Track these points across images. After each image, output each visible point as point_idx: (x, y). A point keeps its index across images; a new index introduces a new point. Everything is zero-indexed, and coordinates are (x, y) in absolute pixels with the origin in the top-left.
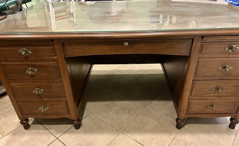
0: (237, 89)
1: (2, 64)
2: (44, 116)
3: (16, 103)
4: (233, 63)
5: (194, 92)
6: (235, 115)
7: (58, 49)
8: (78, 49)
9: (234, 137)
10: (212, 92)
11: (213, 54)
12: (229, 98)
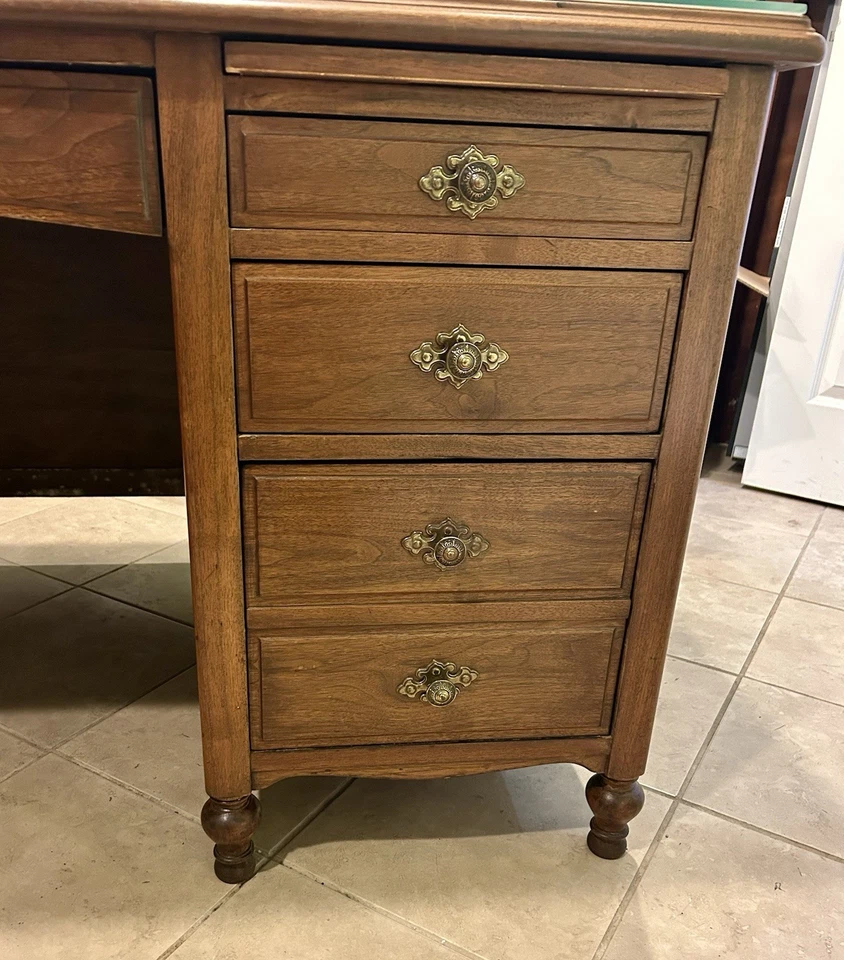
0: (571, 537)
4: (505, 317)
5: (276, 565)
6: (602, 745)
9: (610, 913)
10: (407, 562)
11: (338, 223)
12: (537, 616)
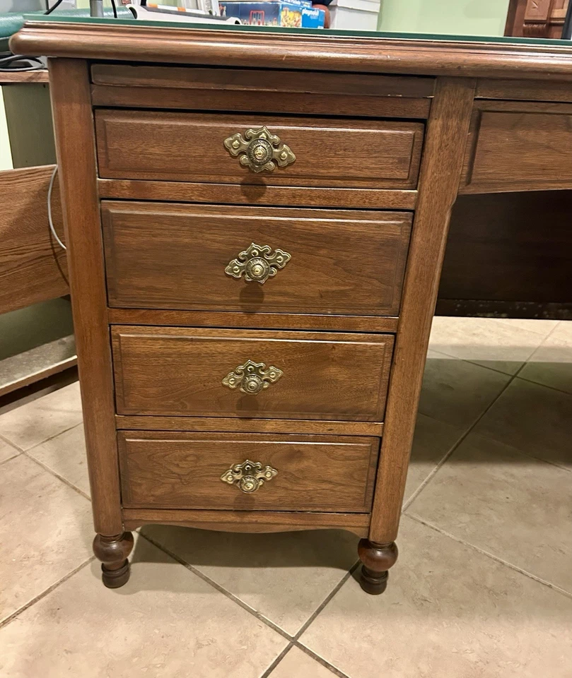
1: (112, 211)
2: (231, 517)
3: (113, 438)
7: (441, 142)
8: (548, 147)
